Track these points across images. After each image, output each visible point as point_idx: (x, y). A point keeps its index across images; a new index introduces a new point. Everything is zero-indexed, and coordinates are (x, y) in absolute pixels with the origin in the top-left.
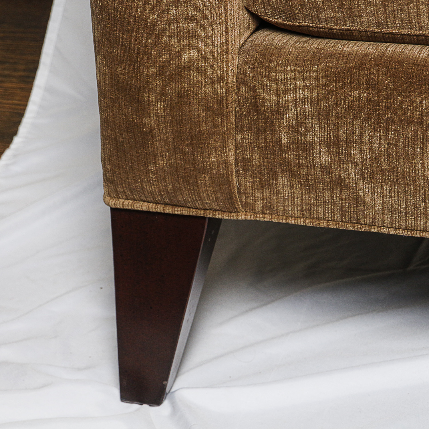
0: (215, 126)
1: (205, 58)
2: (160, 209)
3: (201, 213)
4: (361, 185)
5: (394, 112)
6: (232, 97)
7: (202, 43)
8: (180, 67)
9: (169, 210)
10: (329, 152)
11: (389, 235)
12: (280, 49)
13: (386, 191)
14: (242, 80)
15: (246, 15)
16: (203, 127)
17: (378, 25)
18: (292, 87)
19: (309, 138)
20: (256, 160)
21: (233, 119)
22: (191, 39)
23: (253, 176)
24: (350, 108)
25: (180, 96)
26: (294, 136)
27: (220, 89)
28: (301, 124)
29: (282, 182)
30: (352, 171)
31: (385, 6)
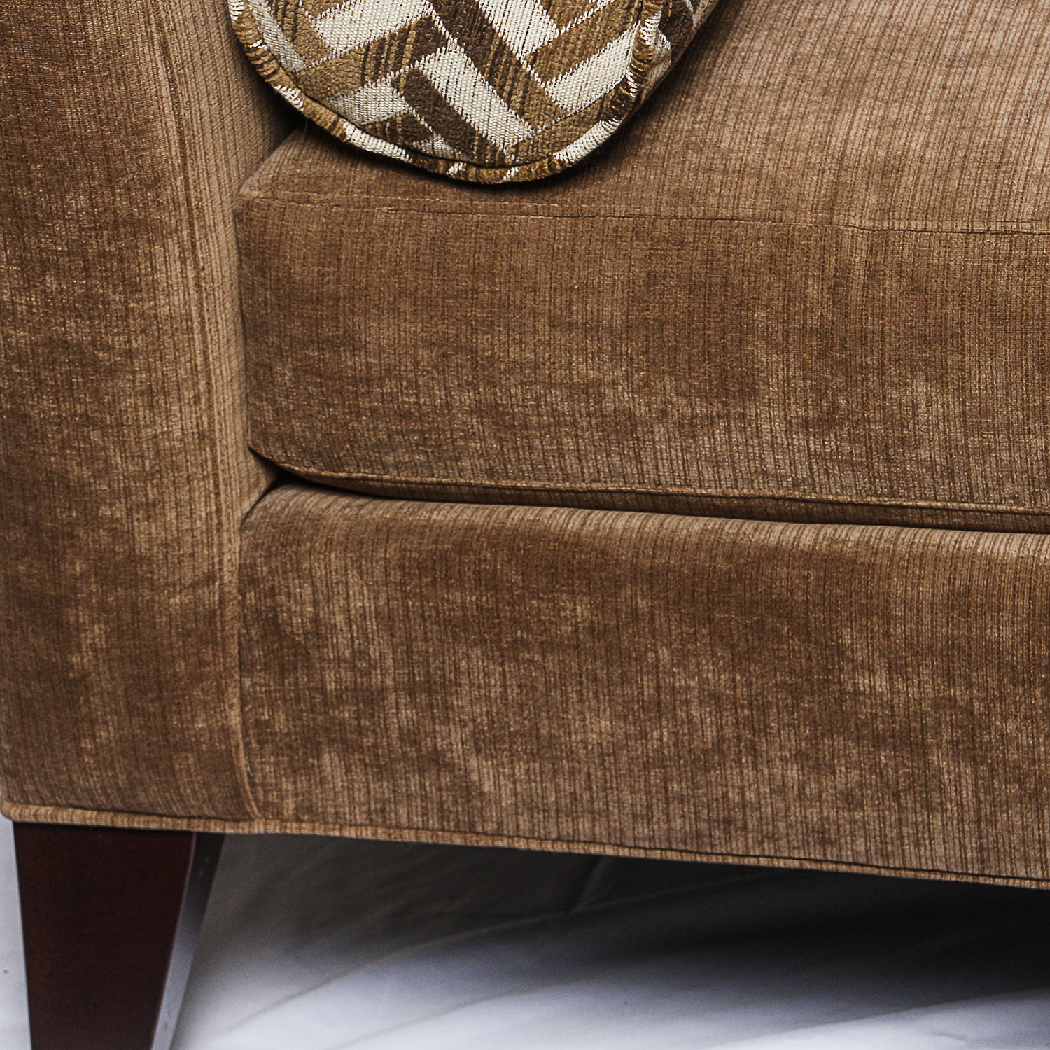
0: (202, 664)
1: (179, 541)
2: (105, 820)
3: (183, 825)
4: (474, 763)
5: (528, 629)
6: (232, 610)
7: (171, 515)
8: (132, 558)
9: (122, 822)
10: (414, 704)
11: (529, 853)
12: (316, 521)
13: (520, 772)
14: (248, 579)
15: (252, 462)
16: (181, 666)
17: (491, 473)
18: (341, 588)
19: (376, 680)
20: (281, 723)
21: (234, 650)
22: (151, 509)
23: (277, 753)
24: (448, 623)
25: (135, 611)
26: (347, 676)
27: (209, 597)
28: (360, 654)
29: (329, 761)
30: (456, 737)
31: (500, 440)
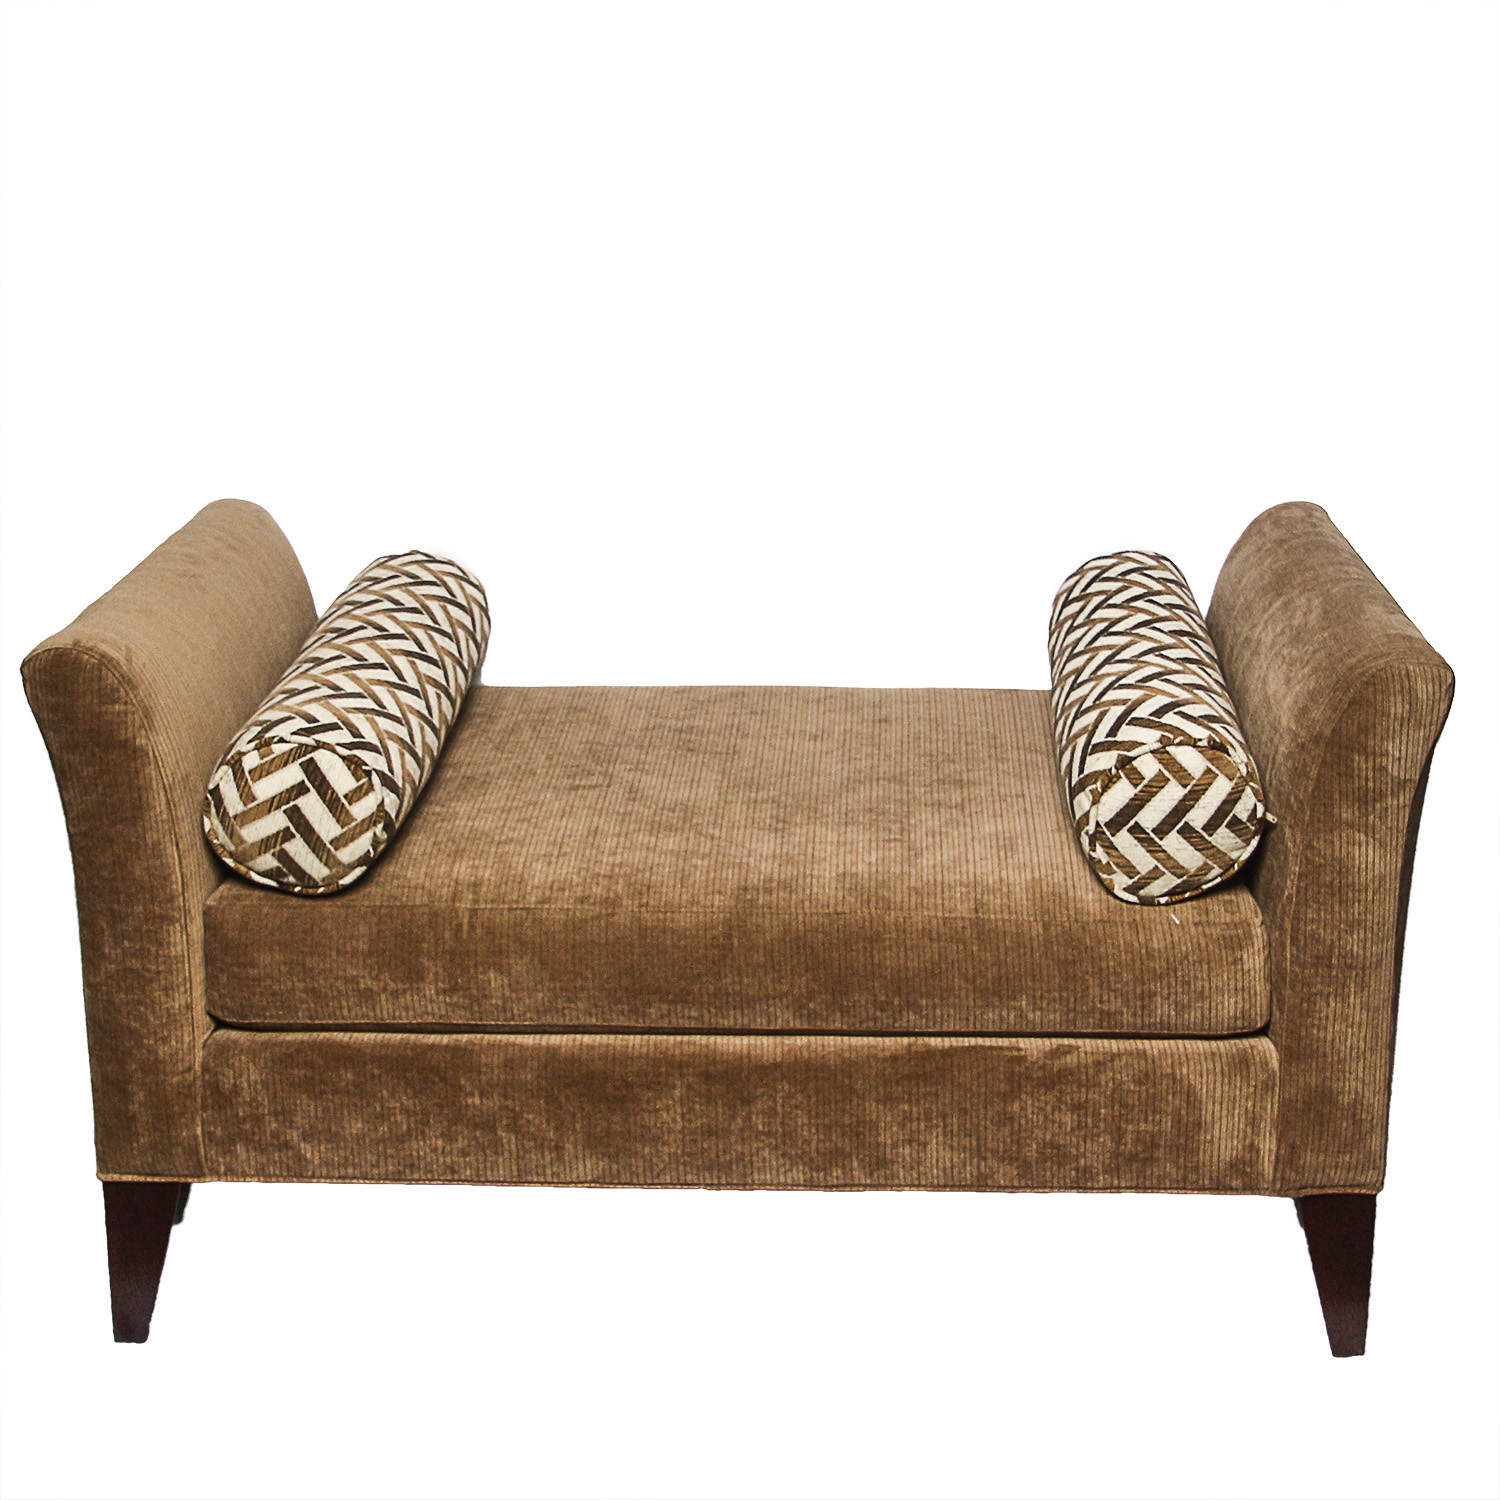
0: (185, 1106)
1: (177, 1054)
2: (142, 1179)
4: (302, 1145)
5: (327, 1085)
6: (198, 1083)
7: (173, 1043)
8: (157, 1061)
9: (149, 1179)
10: (277, 1120)
12: (235, 1042)
13: (322, 1148)
14: (205, 1068)
15: (208, 1018)
16: (176, 1108)
17: (311, 1018)
18: (246, 1071)
19: (260, 1111)
20: (219, 1132)
21: (199, 1100)
22: (165, 1040)
23: (217, 1145)
24: (292, 1085)
25: (157, 1084)
26: (248, 1109)
27: (189, 1077)
28: (253, 1100)
29: (240, 1149)
30: (295, 1134)
31: (315, 1003)
